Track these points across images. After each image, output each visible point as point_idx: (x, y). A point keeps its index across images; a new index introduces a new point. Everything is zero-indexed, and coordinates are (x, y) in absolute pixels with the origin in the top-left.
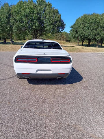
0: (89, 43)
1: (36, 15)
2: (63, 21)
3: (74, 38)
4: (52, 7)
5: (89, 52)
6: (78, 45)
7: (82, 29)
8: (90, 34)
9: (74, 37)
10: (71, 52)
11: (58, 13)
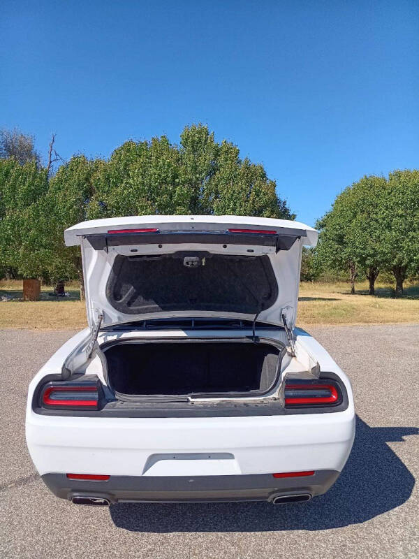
0: (400, 284)
1: (185, 190)
2: (284, 203)
3: (332, 266)
4: (242, 157)
5: (405, 320)
6: (353, 292)
7: (364, 230)
8: (400, 248)
9: (334, 261)
10: (325, 322)
11: (264, 176)
